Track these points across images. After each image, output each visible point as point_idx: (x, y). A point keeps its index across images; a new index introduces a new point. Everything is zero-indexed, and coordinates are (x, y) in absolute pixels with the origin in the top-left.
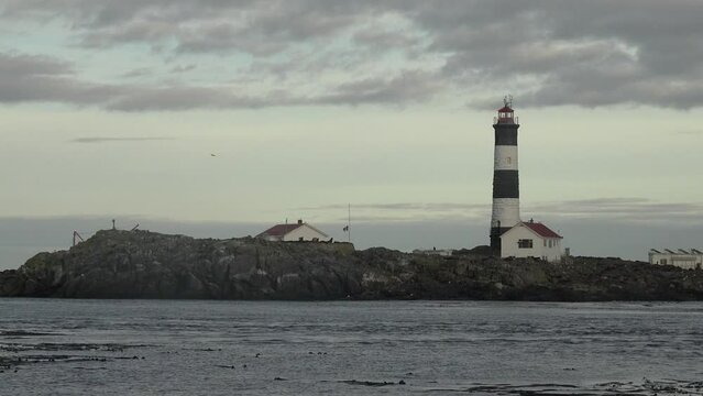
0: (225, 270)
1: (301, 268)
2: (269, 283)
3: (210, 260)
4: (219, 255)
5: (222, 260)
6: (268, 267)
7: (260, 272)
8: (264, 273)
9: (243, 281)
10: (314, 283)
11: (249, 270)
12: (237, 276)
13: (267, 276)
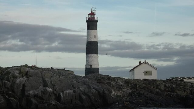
0: (21, 88)
1: (73, 86)
2: (54, 97)
3: (9, 80)
4: (15, 77)
5: (18, 81)
6: (53, 86)
7: (48, 89)
8: (51, 90)
9: (35, 96)
10: (84, 97)
11: (38, 88)
12: (31, 92)
13: (53, 92)
